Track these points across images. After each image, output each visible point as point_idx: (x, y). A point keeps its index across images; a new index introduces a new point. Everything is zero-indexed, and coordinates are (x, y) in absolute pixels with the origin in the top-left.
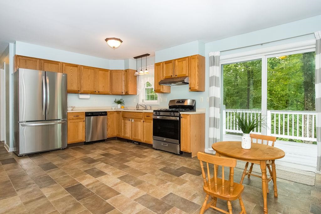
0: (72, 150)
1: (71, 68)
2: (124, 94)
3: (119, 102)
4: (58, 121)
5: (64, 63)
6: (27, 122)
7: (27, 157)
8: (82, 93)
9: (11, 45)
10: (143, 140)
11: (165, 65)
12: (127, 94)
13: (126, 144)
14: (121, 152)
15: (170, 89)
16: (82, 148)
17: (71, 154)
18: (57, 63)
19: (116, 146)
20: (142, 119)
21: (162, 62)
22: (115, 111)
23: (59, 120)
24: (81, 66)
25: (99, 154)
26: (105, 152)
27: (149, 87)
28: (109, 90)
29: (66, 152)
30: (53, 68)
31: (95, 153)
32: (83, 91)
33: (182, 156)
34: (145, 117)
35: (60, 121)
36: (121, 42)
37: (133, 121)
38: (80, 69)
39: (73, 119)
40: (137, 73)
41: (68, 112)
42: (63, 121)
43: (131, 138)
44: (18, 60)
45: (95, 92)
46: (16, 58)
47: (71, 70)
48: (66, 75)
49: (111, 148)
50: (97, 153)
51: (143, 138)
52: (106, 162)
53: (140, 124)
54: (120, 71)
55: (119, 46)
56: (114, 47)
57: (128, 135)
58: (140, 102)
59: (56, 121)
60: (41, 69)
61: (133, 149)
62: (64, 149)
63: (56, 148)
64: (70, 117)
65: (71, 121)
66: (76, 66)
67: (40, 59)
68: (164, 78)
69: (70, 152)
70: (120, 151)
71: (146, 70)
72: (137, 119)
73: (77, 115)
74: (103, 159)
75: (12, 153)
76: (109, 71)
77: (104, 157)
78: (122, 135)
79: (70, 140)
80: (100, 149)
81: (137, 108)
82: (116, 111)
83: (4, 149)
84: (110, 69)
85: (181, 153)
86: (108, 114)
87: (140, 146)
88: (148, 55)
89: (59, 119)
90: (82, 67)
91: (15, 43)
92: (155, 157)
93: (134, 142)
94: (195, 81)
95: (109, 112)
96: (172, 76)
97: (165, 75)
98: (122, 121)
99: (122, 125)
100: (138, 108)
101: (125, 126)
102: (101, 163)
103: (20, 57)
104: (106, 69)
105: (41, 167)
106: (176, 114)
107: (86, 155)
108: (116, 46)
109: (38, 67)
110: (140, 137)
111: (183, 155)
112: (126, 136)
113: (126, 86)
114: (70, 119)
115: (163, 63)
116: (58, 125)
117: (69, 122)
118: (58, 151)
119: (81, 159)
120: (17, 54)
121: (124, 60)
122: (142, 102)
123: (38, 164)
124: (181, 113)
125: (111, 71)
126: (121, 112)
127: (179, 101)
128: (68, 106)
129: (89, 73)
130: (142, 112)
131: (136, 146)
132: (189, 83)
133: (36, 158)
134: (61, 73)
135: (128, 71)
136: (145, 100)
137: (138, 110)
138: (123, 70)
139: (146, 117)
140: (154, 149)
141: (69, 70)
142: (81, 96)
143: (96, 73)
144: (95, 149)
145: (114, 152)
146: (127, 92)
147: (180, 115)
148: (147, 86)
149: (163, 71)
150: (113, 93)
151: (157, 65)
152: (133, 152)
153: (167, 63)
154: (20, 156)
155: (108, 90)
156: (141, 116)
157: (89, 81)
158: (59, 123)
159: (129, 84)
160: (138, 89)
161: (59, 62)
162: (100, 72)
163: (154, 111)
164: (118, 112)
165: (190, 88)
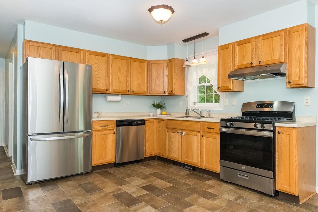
0: (99, 177)
1: (97, 57)
2: (167, 94)
3: (159, 106)
4: (79, 134)
5: (88, 51)
6: (38, 134)
7: (38, 187)
8: (110, 94)
9: (20, 27)
10: (202, 164)
11: (237, 48)
12: (171, 94)
13: (174, 169)
14: (171, 185)
15: (242, 85)
16: (112, 172)
17: (97, 182)
18: (78, 51)
19: (159, 171)
20: (199, 132)
21: (231, 44)
22: (155, 119)
23: (82, 131)
24: (110, 55)
25: (138, 186)
26: (146, 183)
27: (204, 84)
28: (146, 89)
29: (90, 179)
30: (73, 57)
31: (132, 183)
32: (112, 91)
33: (278, 200)
34: (204, 129)
35: (82, 133)
36: (173, 11)
37: (184, 134)
38: (109, 59)
39: (99, 130)
40: (187, 63)
41: (93, 120)
42: (85, 133)
43: (180, 160)
44: (28, 47)
45: (128, 91)
46: (25, 43)
47: (97, 61)
48: (91, 67)
49: (154, 175)
50: (136, 184)
51: (202, 161)
52: (153, 203)
53: (196, 139)
54: (162, 62)
55: (170, 19)
56: (161, 21)
57: (175, 155)
58: (191, 106)
59: (76, 134)
60: (57, 59)
61: (187, 178)
62: (86, 174)
63: (76, 173)
64: (95, 127)
65: (97, 133)
66: (104, 55)
67: (57, 46)
68: (236, 67)
69: (96, 180)
70: (169, 182)
71: (203, 57)
72: (191, 132)
73: (105, 126)
74: (147, 198)
75: (19, 178)
76: (147, 62)
77: (147, 192)
78: (166, 155)
79: (96, 161)
80: (138, 175)
81: (186, 114)
82: (157, 119)
83: (10, 170)
84: (148, 59)
85: (277, 194)
86: (146, 122)
87: (196, 173)
88: (206, 34)
89: (80, 130)
90: (111, 57)
91: (24, 24)
92: (232, 198)
93: (184, 166)
94: (300, 69)
95: (148, 120)
96: (251, 64)
97: (237, 63)
98: (165, 134)
99: (166, 139)
100: (188, 114)
101: (170, 141)
102: (145, 206)
103: (30, 43)
104: (142, 59)
105: (56, 209)
106: (267, 126)
107: (120, 187)
108: (165, 20)
109: (53, 56)
110: (195, 160)
111: (280, 197)
112: (172, 155)
113: (171, 82)
114: (96, 131)
115: (233, 44)
116: (79, 138)
117: (94, 134)
118: (79, 177)
119: (113, 195)
120: (27, 38)
121: (166, 46)
122: (193, 105)
123: (52, 202)
124: (276, 125)
125: (149, 62)
126: (163, 120)
127: (261, 105)
128: (93, 111)
129: (120, 65)
130: (199, 122)
131: (189, 172)
132: (287, 73)
133: (50, 188)
134: (83, 64)
135: (173, 60)
136: (197, 103)
137: (187, 117)
138: (165, 60)
139: (206, 130)
140: (221, 180)
141: (94, 60)
142: (110, 98)
143: (130, 64)
144: (129, 176)
145: (160, 183)
146: (171, 91)
147: (274, 127)
148: (200, 83)
149: (234, 58)
150: (152, 93)
151: (223, 48)
152: (190, 185)
153: (241, 43)
154: (29, 184)
155: (144, 89)
156: (198, 126)
157: (120, 76)
158: (81, 136)
159: (175, 79)
160: (188, 87)
161: (82, 50)
162: (135, 63)
163: (222, 120)
164: (160, 120)
165: (289, 82)
